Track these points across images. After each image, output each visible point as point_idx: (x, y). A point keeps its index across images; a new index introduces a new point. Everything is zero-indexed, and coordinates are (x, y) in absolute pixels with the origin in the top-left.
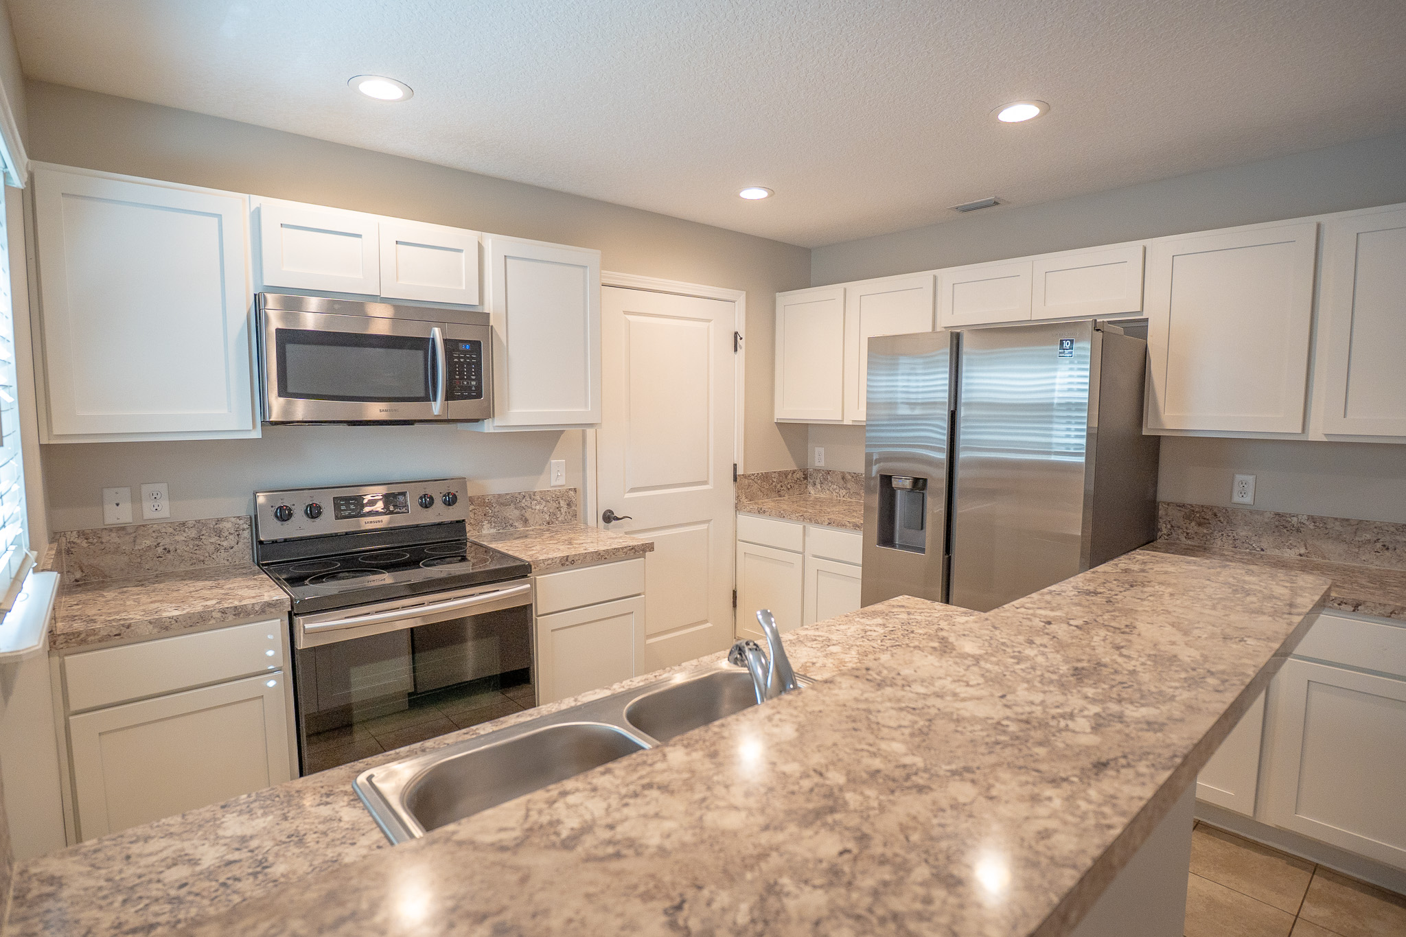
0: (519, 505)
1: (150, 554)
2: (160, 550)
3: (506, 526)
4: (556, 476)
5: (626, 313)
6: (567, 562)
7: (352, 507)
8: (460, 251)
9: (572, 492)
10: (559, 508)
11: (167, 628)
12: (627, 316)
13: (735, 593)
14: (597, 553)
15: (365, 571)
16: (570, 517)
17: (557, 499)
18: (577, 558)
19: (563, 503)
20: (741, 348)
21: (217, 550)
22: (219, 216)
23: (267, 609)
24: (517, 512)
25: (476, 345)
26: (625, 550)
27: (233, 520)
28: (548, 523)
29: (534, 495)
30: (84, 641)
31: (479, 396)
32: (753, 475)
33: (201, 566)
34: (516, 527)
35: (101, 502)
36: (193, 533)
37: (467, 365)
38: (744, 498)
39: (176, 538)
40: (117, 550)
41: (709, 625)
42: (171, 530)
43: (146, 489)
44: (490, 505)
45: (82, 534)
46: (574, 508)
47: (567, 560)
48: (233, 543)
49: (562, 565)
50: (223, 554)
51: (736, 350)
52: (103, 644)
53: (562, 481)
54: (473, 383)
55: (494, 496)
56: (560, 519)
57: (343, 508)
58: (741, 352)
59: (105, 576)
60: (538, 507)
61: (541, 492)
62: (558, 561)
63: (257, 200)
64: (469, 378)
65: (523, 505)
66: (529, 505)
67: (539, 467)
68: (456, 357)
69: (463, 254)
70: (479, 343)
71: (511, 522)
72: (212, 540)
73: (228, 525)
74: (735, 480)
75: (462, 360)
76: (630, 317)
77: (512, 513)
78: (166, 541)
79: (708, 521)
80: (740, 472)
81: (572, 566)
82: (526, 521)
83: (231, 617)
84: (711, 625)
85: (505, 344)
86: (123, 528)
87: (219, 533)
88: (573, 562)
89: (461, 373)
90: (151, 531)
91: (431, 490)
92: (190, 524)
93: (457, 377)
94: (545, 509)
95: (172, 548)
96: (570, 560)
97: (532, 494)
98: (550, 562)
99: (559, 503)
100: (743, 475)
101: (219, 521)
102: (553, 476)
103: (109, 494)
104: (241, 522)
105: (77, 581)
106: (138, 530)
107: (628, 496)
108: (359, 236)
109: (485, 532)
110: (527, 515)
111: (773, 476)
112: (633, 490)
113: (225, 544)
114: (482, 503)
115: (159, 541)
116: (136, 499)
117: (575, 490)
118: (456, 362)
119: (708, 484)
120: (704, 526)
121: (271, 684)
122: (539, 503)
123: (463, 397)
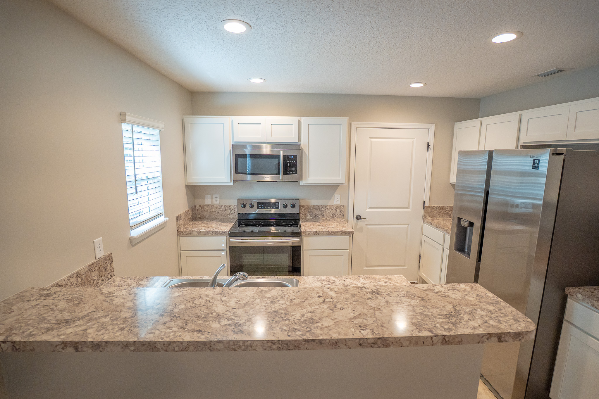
0: (320, 210)
1: (214, 213)
2: (216, 212)
3: (316, 217)
4: (337, 200)
5: (370, 138)
6: (316, 234)
7: (262, 206)
8: (292, 124)
9: (342, 207)
10: (336, 212)
11: (200, 234)
12: (371, 139)
13: (420, 256)
14: (329, 232)
15: (254, 226)
16: (341, 216)
17: (336, 209)
18: (320, 233)
19: (338, 211)
20: (431, 149)
21: (229, 214)
22: (223, 123)
23: (222, 233)
24: (320, 212)
25: (295, 156)
26: (341, 232)
27: (233, 206)
28: (332, 217)
29: (327, 207)
30: (183, 234)
31: (296, 173)
32: (434, 206)
33: (226, 218)
34: (319, 217)
35: (204, 198)
36: (224, 209)
37: (292, 163)
38: (428, 216)
39: (220, 209)
40: (207, 211)
41: (405, 267)
42: (219, 207)
43: (214, 196)
44: (310, 208)
45: (200, 206)
46: (343, 213)
47: (316, 233)
48: (233, 212)
49: (314, 234)
50: (231, 215)
51: (428, 151)
52: (187, 235)
53: (339, 202)
54: (294, 169)
55: (312, 205)
56: (337, 216)
57: (260, 206)
58: (431, 152)
59: (205, 217)
60: (328, 211)
61: (330, 206)
62: (313, 233)
63: (233, 117)
64: (292, 167)
65: (322, 210)
66: (325, 210)
67: (330, 197)
68: (288, 161)
69: (293, 125)
70: (296, 155)
71: (318, 215)
72: (228, 211)
73: (232, 207)
74: (424, 208)
75: (290, 161)
76: (372, 140)
77: (318, 212)
78: (218, 210)
79: (408, 224)
80: (427, 204)
81: (318, 235)
82: (323, 216)
83: (214, 234)
84: (406, 268)
85: (308, 155)
86: (209, 206)
87: (230, 209)
88: (318, 234)
89: (290, 166)
90: (214, 207)
91: (287, 202)
92: (223, 206)
93: (288, 167)
94: (331, 212)
95: (219, 212)
96: (317, 233)
97: (326, 206)
98: (309, 232)
99: (337, 210)
100: (428, 206)
101: (230, 206)
102: (335, 200)
103: (206, 196)
104: (235, 207)
105: (199, 218)
106: (212, 206)
107: (368, 210)
108: (260, 124)
109: (308, 218)
110: (324, 214)
111: (446, 208)
112: (370, 208)
113: (231, 212)
114: (308, 208)
115: (216, 210)
116: (212, 198)
117: (344, 206)
118: (288, 162)
119: (409, 209)
120: (406, 226)
121: (223, 253)
122: (329, 210)
123: (290, 174)
